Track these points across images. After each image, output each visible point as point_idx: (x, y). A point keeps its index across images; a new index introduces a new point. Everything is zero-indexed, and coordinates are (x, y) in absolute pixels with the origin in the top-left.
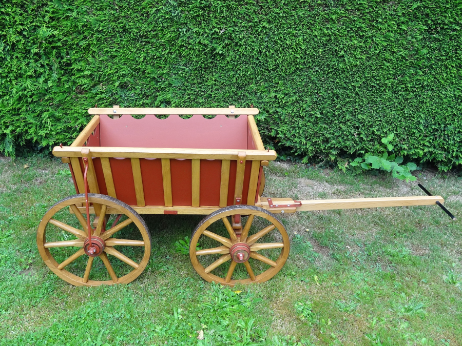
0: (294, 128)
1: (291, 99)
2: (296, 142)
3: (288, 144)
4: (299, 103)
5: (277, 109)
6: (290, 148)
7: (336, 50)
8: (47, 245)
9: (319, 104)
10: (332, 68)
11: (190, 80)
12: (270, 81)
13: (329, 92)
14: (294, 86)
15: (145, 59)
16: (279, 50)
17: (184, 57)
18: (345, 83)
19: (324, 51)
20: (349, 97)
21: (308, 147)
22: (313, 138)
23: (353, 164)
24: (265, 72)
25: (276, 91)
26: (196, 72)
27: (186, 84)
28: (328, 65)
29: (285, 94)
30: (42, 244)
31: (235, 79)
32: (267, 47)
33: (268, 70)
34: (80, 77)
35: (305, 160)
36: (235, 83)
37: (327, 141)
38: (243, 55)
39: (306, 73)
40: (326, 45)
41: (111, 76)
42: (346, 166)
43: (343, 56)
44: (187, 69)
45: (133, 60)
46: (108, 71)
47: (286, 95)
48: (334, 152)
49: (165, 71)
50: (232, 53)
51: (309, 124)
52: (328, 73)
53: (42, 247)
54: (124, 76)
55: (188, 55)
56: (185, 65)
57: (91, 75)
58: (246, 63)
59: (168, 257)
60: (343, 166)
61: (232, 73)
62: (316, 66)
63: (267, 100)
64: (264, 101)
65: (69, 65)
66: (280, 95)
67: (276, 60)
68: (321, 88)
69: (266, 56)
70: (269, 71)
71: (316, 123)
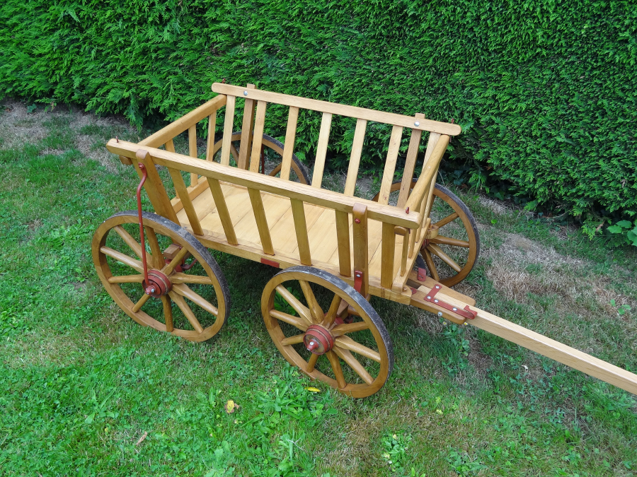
0: (518, 153)
1: (519, 105)
2: (518, 176)
3: (505, 176)
4: (533, 113)
5: (494, 118)
6: (508, 183)
7: (615, 28)
8: (103, 250)
9: (568, 121)
10: (603, 60)
11: (363, 53)
12: (489, 70)
13: (590, 102)
14: (529, 84)
15: (301, 12)
16: (511, 18)
17: (358, 15)
18: (623, 90)
19: (594, 28)
20: (624, 116)
21: (536, 186)
22: (549, 175)
23: (612, 230)
24: (483, 54)
25: (496, 88)
26: (374, 41)
27: (358, 58)
28: (595, 55)
29: (510, 94)
30: (98, 245)
31: (431, 60)
32: (490, 9)
33: (487, 50)
34: (215, 31)
35: (530, 206)
36: (431, 67)
37: (572, 183)
38: (449, 21)
39: (553, 64)
40: (599, 16)
41: (255, 33)
42: (599, 229)
43: (626, 41)
44: (360, 36)
45: (284, 13)
46: (251, 26)
47: (514, 96)
48: (581, 203)
49: (327, 36)
50: (430, 15)
51: (544, 150)
52: (593, 69)
53: (97, 250)
54: (271, 35)
55: (363, 13)
56: (359, 28)
57: (229, 30)
58: (453, 35)
60: (591, 230)
61: (428, 49)
62: (572, 53)
63: (480, 101)
64: (474, 101)
65: (203, 11)
66: (502, 96)
67: (502, 36)
68: (576, 93)
69: (487, 26)
70: (490, 54)
71: (556, 150)
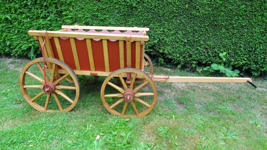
0: (173, 48)
1: (171, 32)
2: (174, 56)
3: (170, 57)
4: (176, 35)
5: (164, 37)
6: (171, 60)
7: (195, 6)
8: (25, 87)
9: (186, 35)
10: (193, 15)
11: (120, 21)
12: (160, 23)
13: (192, 29)
14: (173, 25)
15: (98, 9)
16: (165, 5)
17: (117, 9)
18: (200, 24)
19: (189, 6)
20: (202, 32)
21: (180, 59)
22: (183, 54)
23: (205, 69)
24: (158, 18)
25: (164, 28)
26: (123, 17)
27: (118, 23)
28: (191, 14)
29: (168, 29)
30: (22, 86)
31: (142, 21)
32: (159, 3)
33: (159, 16)
34: (66, 19)
35: (179, 66)
36: (142, 23)
37: (190, 56)
38: (147, 8)
39: (179, 18)
40: (190, 3)
41: (81, 18)
42: (201, 70)
43: (199, 9)
44: (118, 15)
45: (92, 10)
46: (80, 16)
47: (169, 30)
48: (194, 62)
49: (107, 16)
50: (141, 7)
51: (181, 46)
52: (191, 18)
53: (22, 87)
54: (87, 18)
55: (119, 8)
56: (118, 13)
57: (72, 18)
58: (148, 12)
59: (94, 102)
60: (199, 70)
61: (141, 18)
62: (184, 14)
63: (159, 32)
64: (157, 33)
65: (62, 12)
66: (166, 30)
67: (163, 11)
68: (187, 26)
69: (159, 9)
70: (160, 17)
71: (184, 46)
